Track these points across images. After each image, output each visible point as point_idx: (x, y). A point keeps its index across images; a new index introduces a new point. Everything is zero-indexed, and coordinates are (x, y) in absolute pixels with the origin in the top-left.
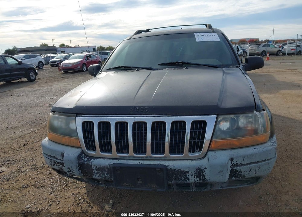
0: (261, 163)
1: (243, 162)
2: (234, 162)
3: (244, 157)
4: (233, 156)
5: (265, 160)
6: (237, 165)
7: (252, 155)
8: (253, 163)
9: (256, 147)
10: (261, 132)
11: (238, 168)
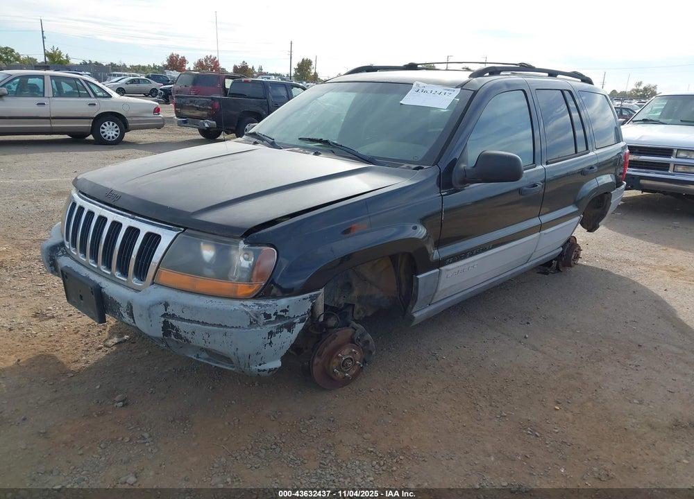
0: (211, 327)
1: (182, 316)
2: (170, 311)
3: (184, 307)
4: (168, 300)
5: (220, 326)
6: (173, 316)
7: (197, 309)
8: (198, 322)
9: (214, 299)
10: (234, 278)
11: (174, 322)
